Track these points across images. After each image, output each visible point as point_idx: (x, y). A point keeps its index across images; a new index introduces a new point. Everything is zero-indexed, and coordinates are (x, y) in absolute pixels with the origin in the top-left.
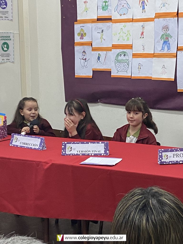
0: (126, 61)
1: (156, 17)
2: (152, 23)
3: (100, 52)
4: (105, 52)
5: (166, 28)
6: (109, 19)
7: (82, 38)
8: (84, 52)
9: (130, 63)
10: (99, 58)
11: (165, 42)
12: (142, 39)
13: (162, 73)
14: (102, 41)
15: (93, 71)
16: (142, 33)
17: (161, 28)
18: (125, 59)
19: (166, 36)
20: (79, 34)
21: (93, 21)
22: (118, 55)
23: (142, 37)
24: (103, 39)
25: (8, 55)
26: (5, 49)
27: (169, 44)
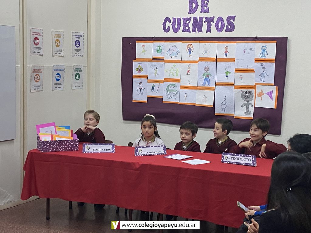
0: (175, 91)
1: (200, 60)
2: (196, 64)
3: (154, 84)
4: (158, 84)
5: (207, 68)
6: (162, 60)
7: (139, 72)
8: (141, 83)
10: (153, 88)
11: (206, 79)
13: (204, 101)
15: (148, 97)
18: (174, 89)
19: (207, 74)
20: (137, 69)
21: (149, 60)
23: (188, 74)
24: (157, 73)
25: (79, 83)
26: (77, 78)
27: (209, 80)
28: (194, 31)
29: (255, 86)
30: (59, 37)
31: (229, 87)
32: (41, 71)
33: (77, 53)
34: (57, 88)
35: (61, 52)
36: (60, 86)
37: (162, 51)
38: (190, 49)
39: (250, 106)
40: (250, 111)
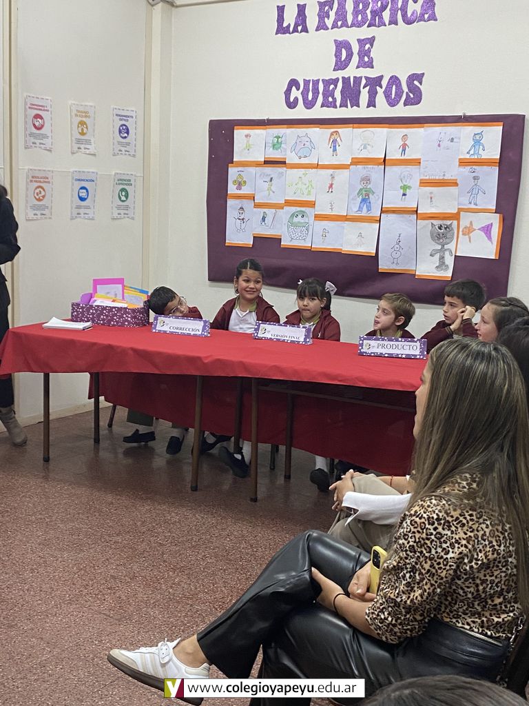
0: (305, 224)
1: (352, 164)
2: (346, 172)
3: (265, 210)
4: (273, 210)
5: (367, 180)
6: (282, 163)
7: (239, 188)
8: (242, 208)
9: (311, 228)
10: (264, 219)
11: (364, 200)
12: (330, 194)
13: (358, 244)
14: (269, 194)
15: (254, 237)
16: (331, 186)
17: (360, 179)
18: (303, 221)
19: (366, 191)
20: (234, 182)
21: (257, 164)
22: (292, 215)
23: (330, 190)
24: (271, 190)
25: (127, 208)
26: (123, 198)
27: (370, 203)
28: (343, 105)
29: (458, 214)
30: (86, 116)
31: (407, 216)
32: (47, 180)
33: (123, 149)
34: (82, 215)
35: (87, 146)
36: (87, 211)
37: (282, 145)
38: (335, 141)
39: (447, 254)
40: (447, 263)
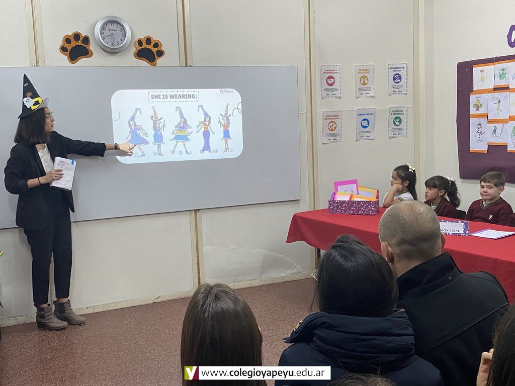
3: (496, 125)
4: (501, 125)
6: (506, 88)
7: (477, 110)
8: (480, 124)
10: (495, 131)
14: (498, 113)
15: (488, 145)
20: (475, 105)
21: (489, 91)
22: (514, 128)
24: (500, 109)
25: (400, 130)
26: (397, 123)
30: (367, 73)
32: (337, 117)
33: (397, 90)
34: (365, 137)
35: (369, 92)
36: (368, 134)
37: (506, 75)
